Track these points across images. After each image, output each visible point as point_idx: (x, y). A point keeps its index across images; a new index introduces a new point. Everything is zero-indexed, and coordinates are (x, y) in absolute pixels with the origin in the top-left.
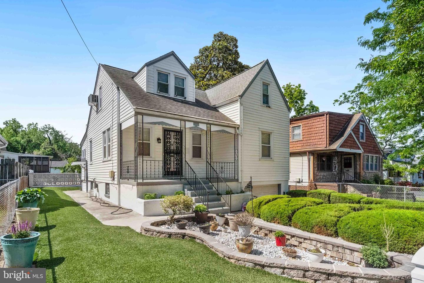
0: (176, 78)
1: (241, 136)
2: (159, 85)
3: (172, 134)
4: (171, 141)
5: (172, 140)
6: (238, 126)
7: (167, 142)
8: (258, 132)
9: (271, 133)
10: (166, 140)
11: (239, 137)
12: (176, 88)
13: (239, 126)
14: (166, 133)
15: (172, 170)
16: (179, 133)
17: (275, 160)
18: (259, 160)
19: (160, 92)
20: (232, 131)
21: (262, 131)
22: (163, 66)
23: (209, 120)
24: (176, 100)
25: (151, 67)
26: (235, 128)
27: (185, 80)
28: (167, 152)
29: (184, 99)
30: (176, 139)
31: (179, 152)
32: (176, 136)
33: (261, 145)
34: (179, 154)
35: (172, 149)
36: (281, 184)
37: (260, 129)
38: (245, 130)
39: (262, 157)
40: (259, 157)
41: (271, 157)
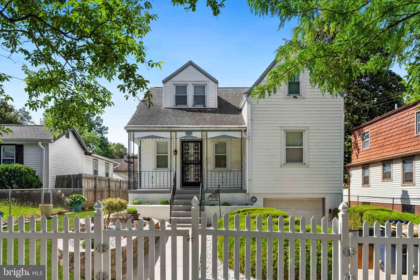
0: (196, 87)
1: (249, 140)
2: (177, 97)
3: (191, 145)
4: (189, 151)
5: (192, 151)
6: (245, 129)
7: (185, 153)
8: (279, 131)
9: (305, 130)
10: (184, 152)
11: (247, 140)
12: (196, 97)
13: (246, 129)
14: (184, 144)
15: (193, 181)
16: (199, 143)
17: (310, 166)
19: (177, 105)
20: (238, 135)
21: (285, 130)
22: (179, 79)
23: (202, 127)
24: (192, 109)
25: (169, 82)
26: (241, 131)
27: (206, 86)
28: (185, 164)
29: (203, 107)
30: (195, 149)
31: (199, 163)
32: (195, 146)
33: (284, 147)
34: (198, 164)
35: (193, 160)
36: (325, 198)
37: (282, 128)
38: (254, 131)
39: (285, 163)
40: (279, 163)
41: (304, 163)
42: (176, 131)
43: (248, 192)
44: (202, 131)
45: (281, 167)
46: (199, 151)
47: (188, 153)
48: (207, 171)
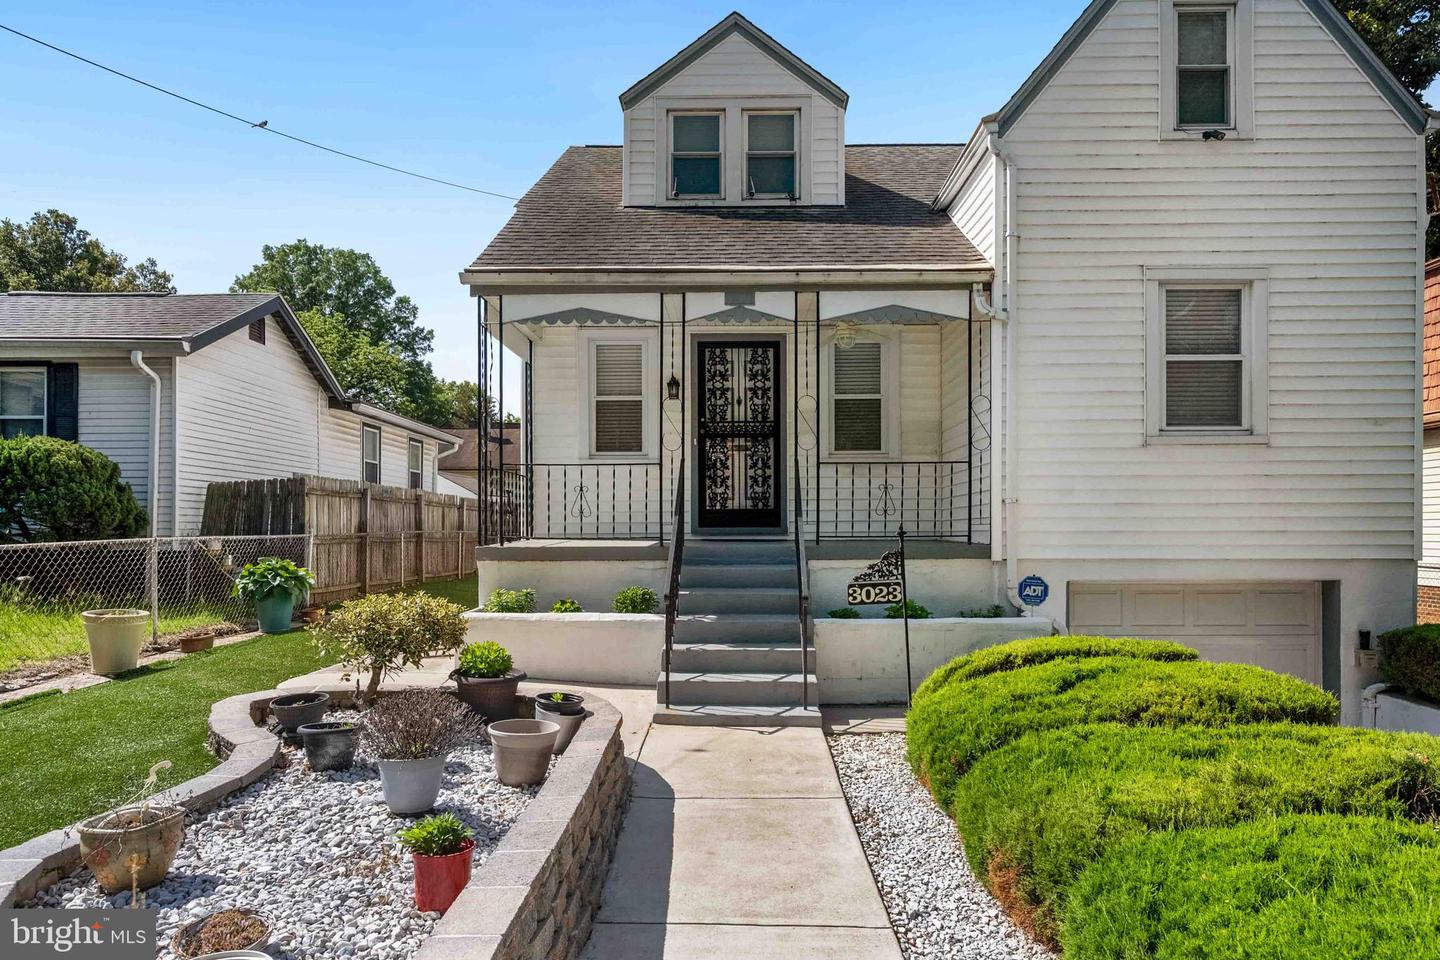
0: (757, 121)
1: (1004, 324)
2: (680, 165)
3: (738, 358)
4: (727, 385)
5: (739, 383)
6: (985, 277)
7: (713, 392)
8: (1138, 288)
9: (1250, 283)
10: (709, 385)
11: (996, 328)
12: (755, 162)
13: (993, 276)
14: (707, 354)
15: (743, 507)
16: (768, 350)
17: (1276, 441)
18: (1139, 441)
19: (681, 196)
20: (952, 305)
21: (1161, 283)
22: (692, 89)
23: (797, 272)
24: (741, 211)
25: (646, 104)
26: (968, 286)
27: (796, 118)
28: (710, 431)
29: (787, 203)
30: (753, 377)
31: (767, 432)
32: (754, 361)
33: (1159, 358)
34: (766, 437)
35: (742, 418)
36: (1339, 581)
37: (1149, 274)
38: (1026, 288)
39: (1165, 427)
40: (1139, 429)
41: (1245, 424)
42: (682, 290)
43: (997, 555)
44: (798, 288)
45: (1145, 445)
46: (769, 384)
47: (724, 391)
48: (818, 464)
